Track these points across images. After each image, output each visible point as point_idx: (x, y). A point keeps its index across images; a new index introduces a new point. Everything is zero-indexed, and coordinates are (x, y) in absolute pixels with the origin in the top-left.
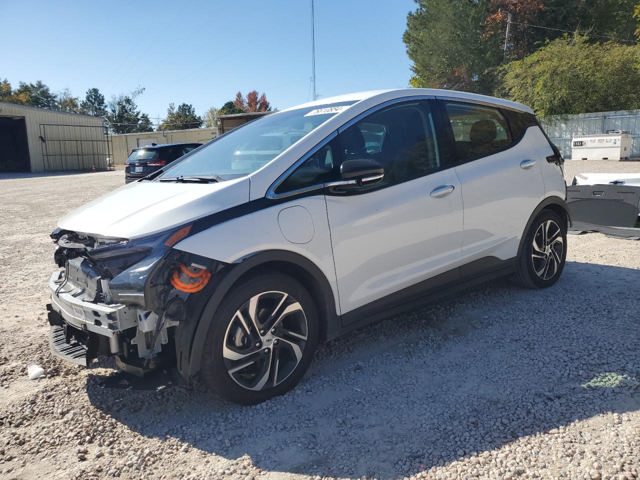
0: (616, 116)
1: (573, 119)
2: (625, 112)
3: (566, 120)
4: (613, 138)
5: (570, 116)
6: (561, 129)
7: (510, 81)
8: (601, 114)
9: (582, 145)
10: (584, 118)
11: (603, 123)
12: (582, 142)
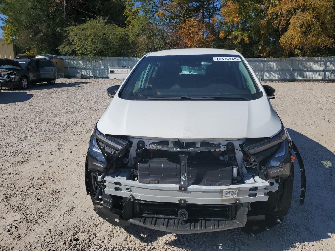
0: (123, 59)
1: (105, 59)
2: (127, 58)
3: (102, 60)
4: (127, 70)
5: (103, 58)
6: (99, 64)
7: (72, 36)
8: (117, 58)
9: (114, 72)
10: (110, 59)
11: (118, 62)
12: (113, 71)
